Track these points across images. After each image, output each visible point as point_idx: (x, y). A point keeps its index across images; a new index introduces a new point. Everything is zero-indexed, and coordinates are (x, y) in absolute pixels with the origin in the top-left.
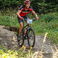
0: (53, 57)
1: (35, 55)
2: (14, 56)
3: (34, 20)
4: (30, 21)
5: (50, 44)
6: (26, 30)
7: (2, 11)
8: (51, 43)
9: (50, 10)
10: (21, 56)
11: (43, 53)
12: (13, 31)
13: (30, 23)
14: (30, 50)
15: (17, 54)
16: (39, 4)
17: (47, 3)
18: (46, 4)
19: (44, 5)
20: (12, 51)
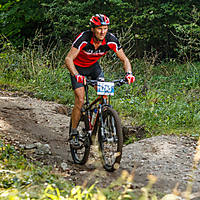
3: (119, 84)
7: (52, 52)
16: (179, 28)
19: (194, 30)
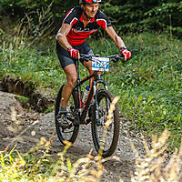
0: (136, 173)
1: (80, 169)
2: (15, 171)
3: (115, 61)
4: (100, 63)
5: (126, 132)
6: (86, 93)
8: (132, 129)
9: (127, 26)
10: (37, 171)
11: (104, 160)
12: (12, 92)
13: (102, 70)
14: (65, 151)
15: (23, 163)
17: (118, 5)
18: (117, 9)
19: (108, 9)
20: (7, 155)
